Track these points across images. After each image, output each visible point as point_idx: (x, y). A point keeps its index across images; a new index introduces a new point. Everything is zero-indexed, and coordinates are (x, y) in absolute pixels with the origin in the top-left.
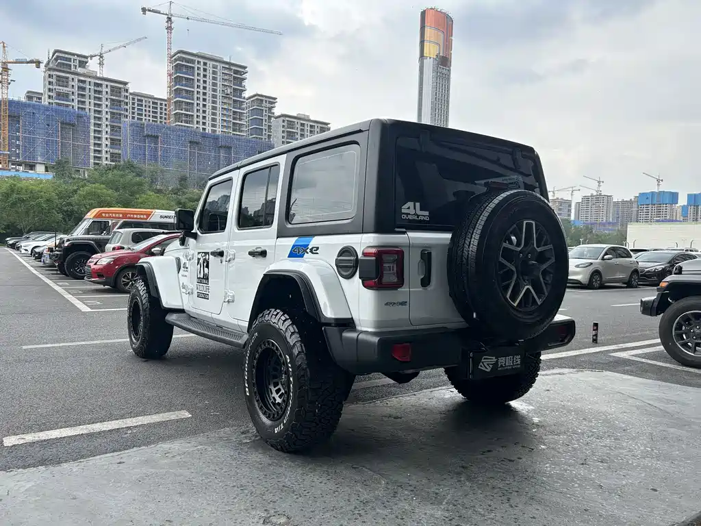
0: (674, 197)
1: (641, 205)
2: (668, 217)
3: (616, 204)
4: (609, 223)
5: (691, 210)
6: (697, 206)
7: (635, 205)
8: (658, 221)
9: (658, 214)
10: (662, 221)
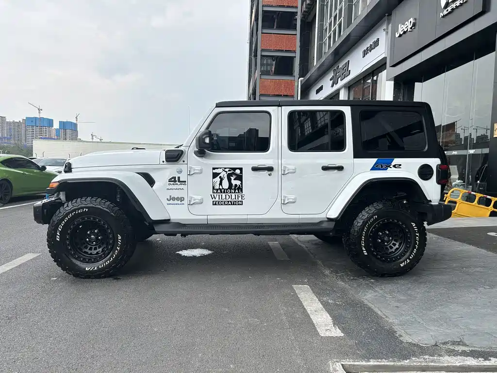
0: (50, 122)
1: (28, 126)
2: (47, 136)
3: (9, 123)
4: (5, 138)
5: (62, 132)
6: (66, 130)
7: (23, 125)
8: (41, 138)
9: (41, 134)
10: (44, 139)
